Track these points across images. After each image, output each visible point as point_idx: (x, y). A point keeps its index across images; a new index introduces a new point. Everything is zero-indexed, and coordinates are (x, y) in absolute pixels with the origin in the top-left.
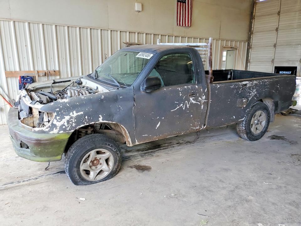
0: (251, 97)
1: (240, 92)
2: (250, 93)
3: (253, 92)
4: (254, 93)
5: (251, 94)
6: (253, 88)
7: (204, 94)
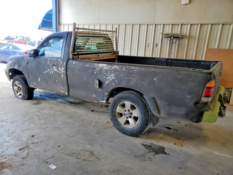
0: (108, 81)
1: (95, 73)
2: (107, 76)
3: (110, 76)
4: (112, 77)
5: (107, 78)
6: (111, 73)
7: (62, 66)
